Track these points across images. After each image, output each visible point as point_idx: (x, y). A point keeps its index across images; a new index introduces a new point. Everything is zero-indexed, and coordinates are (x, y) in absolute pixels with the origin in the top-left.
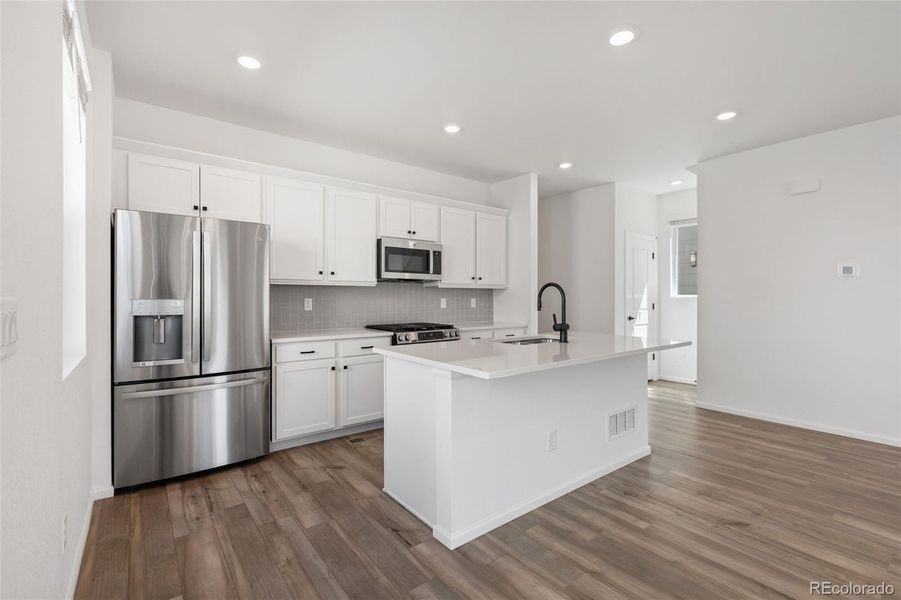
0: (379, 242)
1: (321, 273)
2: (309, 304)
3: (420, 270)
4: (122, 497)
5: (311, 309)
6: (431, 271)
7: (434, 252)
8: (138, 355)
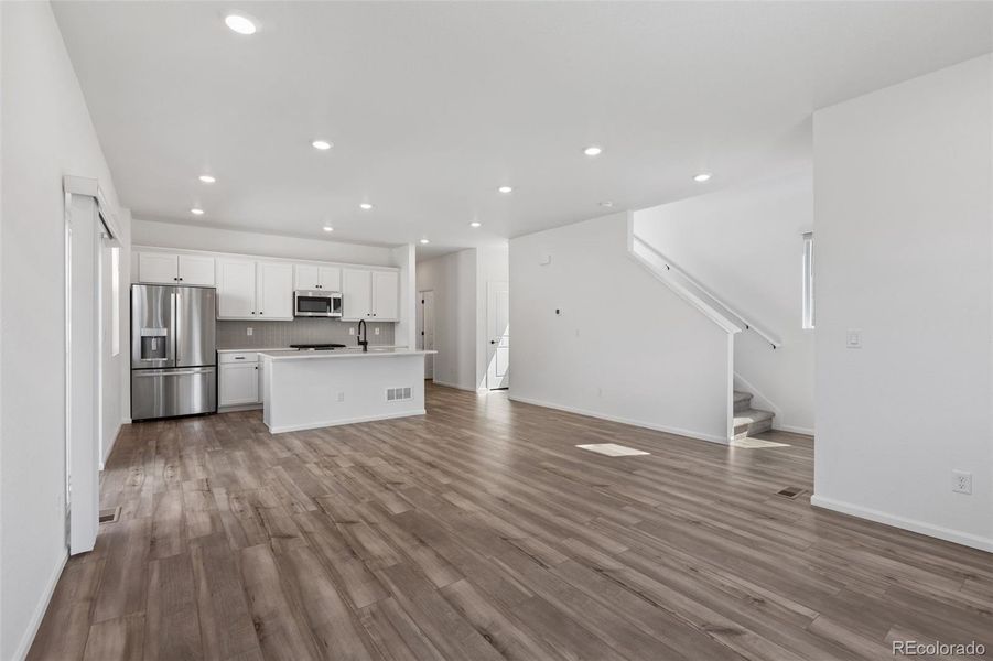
0: (294, 294)
1: (254, 313)
3: (326, 310)
4: (137, 424)
5: (251, 334)
6: (332, 310)
7: (335, 299)
8: (143, 355)
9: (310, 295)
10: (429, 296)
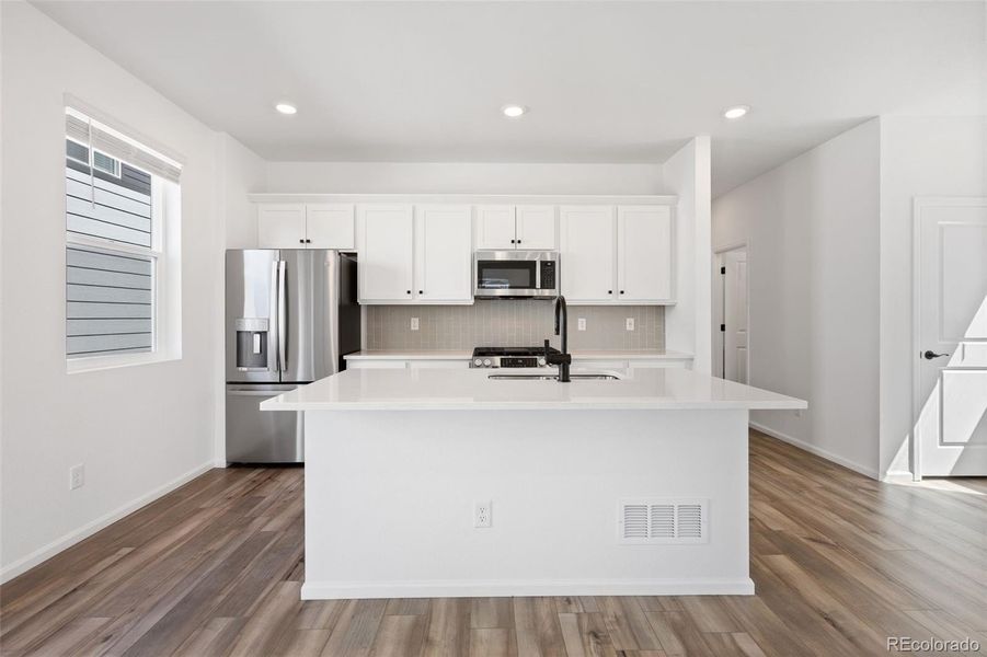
0: (474, 256)
1: (409, 292)
2: (415, 324)
3: (528, 285)
4: (233, 470)
5: (417, 328)
6: (538, 285)
7: (544, 264)
8: (239, 360)
9: (500, 257)
10: (736, 260)
